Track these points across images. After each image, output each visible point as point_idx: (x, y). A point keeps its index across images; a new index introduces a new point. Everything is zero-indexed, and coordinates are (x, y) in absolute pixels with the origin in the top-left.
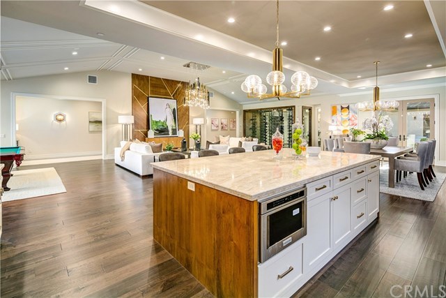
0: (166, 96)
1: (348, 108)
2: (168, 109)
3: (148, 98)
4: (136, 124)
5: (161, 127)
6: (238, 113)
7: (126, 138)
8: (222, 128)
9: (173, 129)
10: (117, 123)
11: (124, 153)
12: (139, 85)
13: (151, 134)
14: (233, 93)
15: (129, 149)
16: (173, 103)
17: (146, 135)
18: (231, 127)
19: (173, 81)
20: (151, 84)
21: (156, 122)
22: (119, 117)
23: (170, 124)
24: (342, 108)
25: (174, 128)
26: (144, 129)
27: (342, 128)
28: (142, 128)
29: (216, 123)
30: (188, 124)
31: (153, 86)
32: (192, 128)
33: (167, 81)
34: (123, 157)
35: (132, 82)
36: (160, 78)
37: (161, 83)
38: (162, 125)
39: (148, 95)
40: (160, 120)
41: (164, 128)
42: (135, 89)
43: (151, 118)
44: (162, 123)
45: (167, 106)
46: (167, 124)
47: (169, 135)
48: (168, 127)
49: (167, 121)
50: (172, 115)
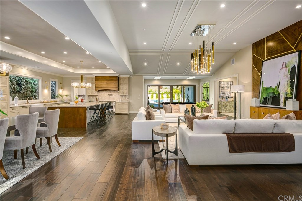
5: (271, 95)
9: (286, 98)
12: (257, 53)
16: (293, 59)
21: (267, 89)
23: (284, 91)
25: (289, 96)
36: (278, 32)
37: (279, 37)
38: (273, 92)
39: (264, 59)
40: (271, 86)
41: (275, 96)
42: (254, 58)
43: (263, 85)
44: (272, 90)
45: (283, 65)
46: (279, 91)
47: (280, 105)
48: (281, 95)
49: (280, 87)
50: (289, 77)
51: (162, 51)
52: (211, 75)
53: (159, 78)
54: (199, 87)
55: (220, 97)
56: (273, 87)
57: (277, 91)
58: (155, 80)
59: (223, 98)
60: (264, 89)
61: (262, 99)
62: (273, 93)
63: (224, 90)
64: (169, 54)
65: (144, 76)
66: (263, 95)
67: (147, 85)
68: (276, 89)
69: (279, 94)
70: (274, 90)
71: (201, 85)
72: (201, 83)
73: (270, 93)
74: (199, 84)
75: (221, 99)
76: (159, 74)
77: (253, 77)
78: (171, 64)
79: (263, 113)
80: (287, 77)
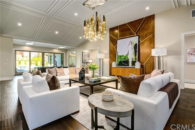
0: (130, 36)
2: (130, 46)
3: (117, 40)
4: (111, 58)
16: (135, 40)
23: (131, 57)
25: (134, 60)
31: (121, 31)
36: (126, 24)
37: (127, 27)
39: (118, 38)
40: (123, 55)
42: (111, 37)
43: (118, 54)
45: (130, 42)
48: (129, 59)
49: (128, 55)
50: (134, 49)
51: (45, 14)
52: (78, 47)
53: (32, 43)
54: (66, 55)
55: (83, 62)
56: (125, 55)
57: (127, 58)
58: (26, 46)
59: (85, 63)
60: (119, 57)
61: (118, 63)
62: (125, 59)
63: (85, 58)
64: (52, 20)
65: (13, 39)
66: (118, 60)
67: (15, 51)
68: (126, 57)
69: (128, 59)
70: (125, 57)
71: (68, 54)
72: (68, 52)
73: (123, 59)
74: (66, 53)
75: (84, 64)
76: (34, 39)
77: (110, 49)
78: (50, 31)
79: (121, 71)
80: (133, 49)
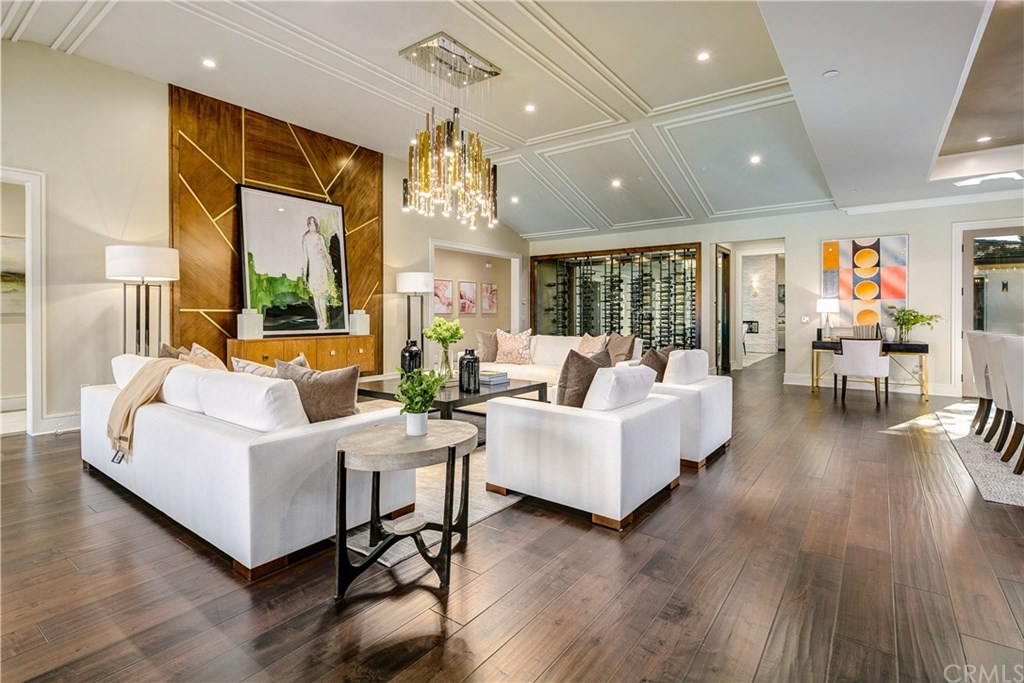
0: (305, 189)
1: (876, 247)
2: (314, 237)
3: (238, 188)
4: (186, 285)
5: (289, 300)
6: (515, 264)
7: (142, 342)
8: (463, 308)
9: (330, 309)
10: (100, 278)
11: (128, 420)
12: (200, 136)
13: (251, 325)
14: (515, 200)
15: (158, 398)
16: (331, 218)
17: (230, 327)
18: (486, 305)
19: (329, 139)
20: (250, 139)
21: (271, 281)
22: (110, 251)
23: (322, 290)
24: (856, 248)
25: (335, 303)
26: (220, 305)
27: (857, 307)
28: (210, 301)
29: (448, 293)
30: (380, 291)
31: (257, 146)
32: (392, 305)
33: (310, 135)
34: (124, 441)
35: (172, 121)
38: (292, 293)
39: (238, 177)
40: (284, 275)
41: (300, 302)
42: (182, 148)
43: (251, 266)
44: (290, 285)
45: (309, 223)
46: (311, 290)
47: (318, 328)
48: (315, 299)
49: (310, 279)
50: (329, 257)
56: (293, 277)
57: (306, 290)
60: (260, 281)
62: (294, 294)
66: (258, 300)
69: (311, 298)
70: (296, 286)
73: (284, 294)
80: (324, 257)
